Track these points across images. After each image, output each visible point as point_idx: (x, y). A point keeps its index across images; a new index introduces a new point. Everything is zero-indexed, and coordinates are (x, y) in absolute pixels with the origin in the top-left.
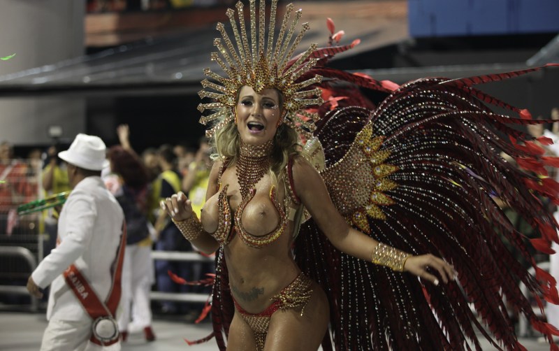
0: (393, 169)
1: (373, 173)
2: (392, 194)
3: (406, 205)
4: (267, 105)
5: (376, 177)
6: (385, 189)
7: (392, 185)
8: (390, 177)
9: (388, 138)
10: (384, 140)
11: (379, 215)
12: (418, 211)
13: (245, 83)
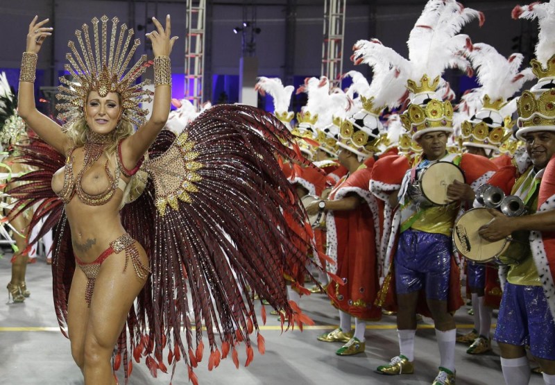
0: (201, 166)
1: (185, 167)
2: (198, 185)
3: (208, 194)
4: (110, 105)
5: (187, 170)
6: (193, 179)
7: (198, 178)
8: (197, 171)
9: (199, 143)
10: (196, 144)
11: (186, 198)
12: (216, 200)
13: (92, 89)
